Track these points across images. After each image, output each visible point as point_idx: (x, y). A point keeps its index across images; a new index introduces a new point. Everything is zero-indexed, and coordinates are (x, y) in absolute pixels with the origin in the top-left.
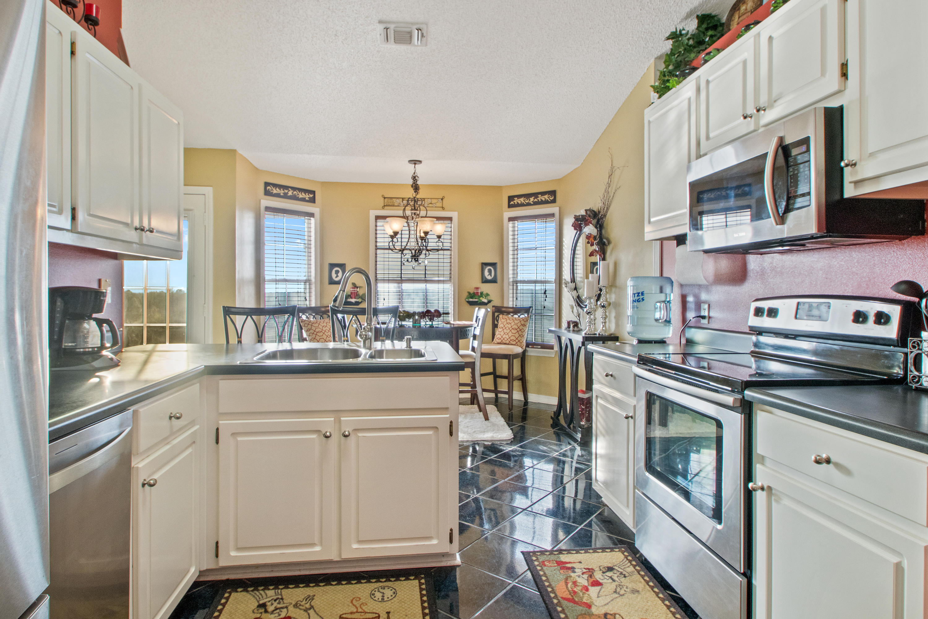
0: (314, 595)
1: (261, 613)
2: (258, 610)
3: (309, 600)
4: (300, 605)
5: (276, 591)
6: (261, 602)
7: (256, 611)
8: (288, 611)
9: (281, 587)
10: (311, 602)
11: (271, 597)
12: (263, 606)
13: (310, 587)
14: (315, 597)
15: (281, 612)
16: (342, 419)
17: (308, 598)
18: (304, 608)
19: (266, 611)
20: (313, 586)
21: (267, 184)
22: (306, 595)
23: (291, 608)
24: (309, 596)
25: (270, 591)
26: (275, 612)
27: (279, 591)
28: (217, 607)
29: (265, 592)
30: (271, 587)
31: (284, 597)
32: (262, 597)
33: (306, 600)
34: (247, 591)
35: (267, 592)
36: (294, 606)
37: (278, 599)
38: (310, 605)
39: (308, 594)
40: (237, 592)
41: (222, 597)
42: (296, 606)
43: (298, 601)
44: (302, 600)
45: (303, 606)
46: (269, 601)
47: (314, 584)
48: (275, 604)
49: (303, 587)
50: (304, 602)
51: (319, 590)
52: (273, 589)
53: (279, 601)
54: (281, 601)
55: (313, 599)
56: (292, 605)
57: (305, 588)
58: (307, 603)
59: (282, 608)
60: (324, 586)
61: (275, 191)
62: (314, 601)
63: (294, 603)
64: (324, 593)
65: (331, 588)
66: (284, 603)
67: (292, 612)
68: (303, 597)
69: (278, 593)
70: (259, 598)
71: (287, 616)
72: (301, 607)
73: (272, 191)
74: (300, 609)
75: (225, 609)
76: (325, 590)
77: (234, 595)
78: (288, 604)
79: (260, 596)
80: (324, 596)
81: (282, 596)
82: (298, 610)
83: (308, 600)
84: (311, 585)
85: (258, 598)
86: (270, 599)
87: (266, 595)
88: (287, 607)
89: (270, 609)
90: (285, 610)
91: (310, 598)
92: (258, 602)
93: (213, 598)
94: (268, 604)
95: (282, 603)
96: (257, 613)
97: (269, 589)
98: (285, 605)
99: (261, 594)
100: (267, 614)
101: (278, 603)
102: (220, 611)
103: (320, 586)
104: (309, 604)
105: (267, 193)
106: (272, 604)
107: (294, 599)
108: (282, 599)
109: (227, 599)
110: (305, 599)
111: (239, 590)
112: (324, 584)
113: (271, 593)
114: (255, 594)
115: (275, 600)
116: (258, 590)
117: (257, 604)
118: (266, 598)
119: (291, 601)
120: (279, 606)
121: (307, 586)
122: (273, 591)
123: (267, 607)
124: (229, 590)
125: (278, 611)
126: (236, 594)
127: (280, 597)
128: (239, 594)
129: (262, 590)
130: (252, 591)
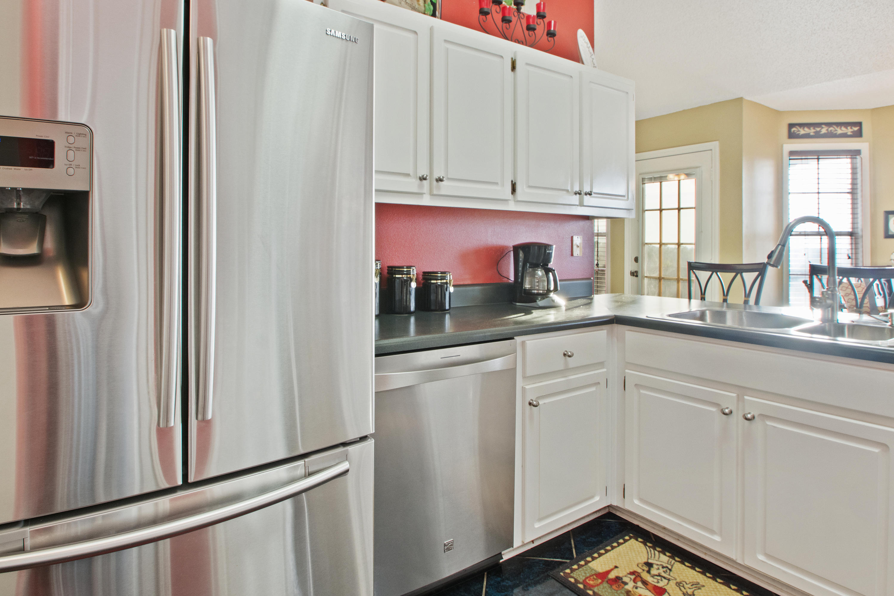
0: (704, 586)
1: (643, 570)
2: (642, 566)
3: (695, 587)
4: (683, 586)
5: (671, 560)
6: (650, 561)
7: (640, 566)
8: (668, 584)
9: (677, 559)
10: (695, 590)
11: (662, 562)
12: (649, 565)
13: (705, 575)
14: (703, 588)
15: (662, 580)
16: (746, 397)
17: (696, 584)
18: (684, 591)
19: (649, 572)
20: (709, 577)
21: (791, 126)
22: (695, 581)
23: (672, 583)
24: (698, 583)
25: (665, 556)
26: (656, 577)
27: (673, 561)
28: (613, 543)
29: (659, 555)
30: (668, 554)
31: (673, 569)
32: (654, 557)
33: (692, 586)
34: (645, 545)
35: (661, 555)
36: (677, 583)
37: (667, 567)
38: (693, 592)
39: (698, 581)
40: (637, 540)
41: (622, 538)
42: (678, 584)
43: (683, 581)
44: (688, 583)
45: (685, 589)
46: (658, 565)
47: (711, 576)
48: (661, 571)
49: (698, 572)
50: (689, 586)
51: (712, 584)
52: (669, 556)
53: (666, 570)
54: (668, 571)
55: (699, 588)
56: (675, 581)
57: (699, 574)
58: (690, 588)
59: (665, 578)
60: (720, 583)
61: (802, 132)
62: (699, 591)
63: (678, 580)
64: (715, 590)
65: (726, 589)
66: (669, 575)
67: (671, 588)
68: (691, 581)
69: (671, 563)
70: (651, 557)
71: (664, 587)
72: (682, 588)
73: (799, 132)
74: (680, 589)
75: (618, 548)
76: (718, 587)
77: (633, 541)
78: (672, 578)
79: (653, 555)
80: (713, 592)
81: (672, 567)
82: (678, 589)
83: (693, 586)
84: (708, 575)
85: (650, 555)
86: (659, 563)
87: (659, 557)
88: (669, 580)
89: (654, 571)
90: (666, 581)
91: (697, 586)
92: (648, 559)
93: (616, 533)
94: (655, 566)
95: (668, 573)
96: (640, 568)
97: (665, 554)
98: (669, 577)
99: (655, 554)
100: (648, 575)
101: (664, 571)
102: (613, 548)
103: (716, 581)
104: (692, 590)
105: (792, 136)
106: (658, 569)
107: (681, 577)
108: (670, 570)
109: (626, 541)
110: (691, 584)
111: (640, 540)
112: (722, 581)
113: (664, 559)
114: (651, 551)
115: (663, 567)
116: (655, 549)
117: (646, 560)
118: (656, 560)
119: (676, 577)
120: (663, 574)
121: (703, 573)
122: (667, 558)
123: (652, 569)
124: (631, 535)
125: (659, 578)
126: (635, 541)
127: (670, 567)
128: (637, 542)
129: (659, 552)
130: (649, 547)
